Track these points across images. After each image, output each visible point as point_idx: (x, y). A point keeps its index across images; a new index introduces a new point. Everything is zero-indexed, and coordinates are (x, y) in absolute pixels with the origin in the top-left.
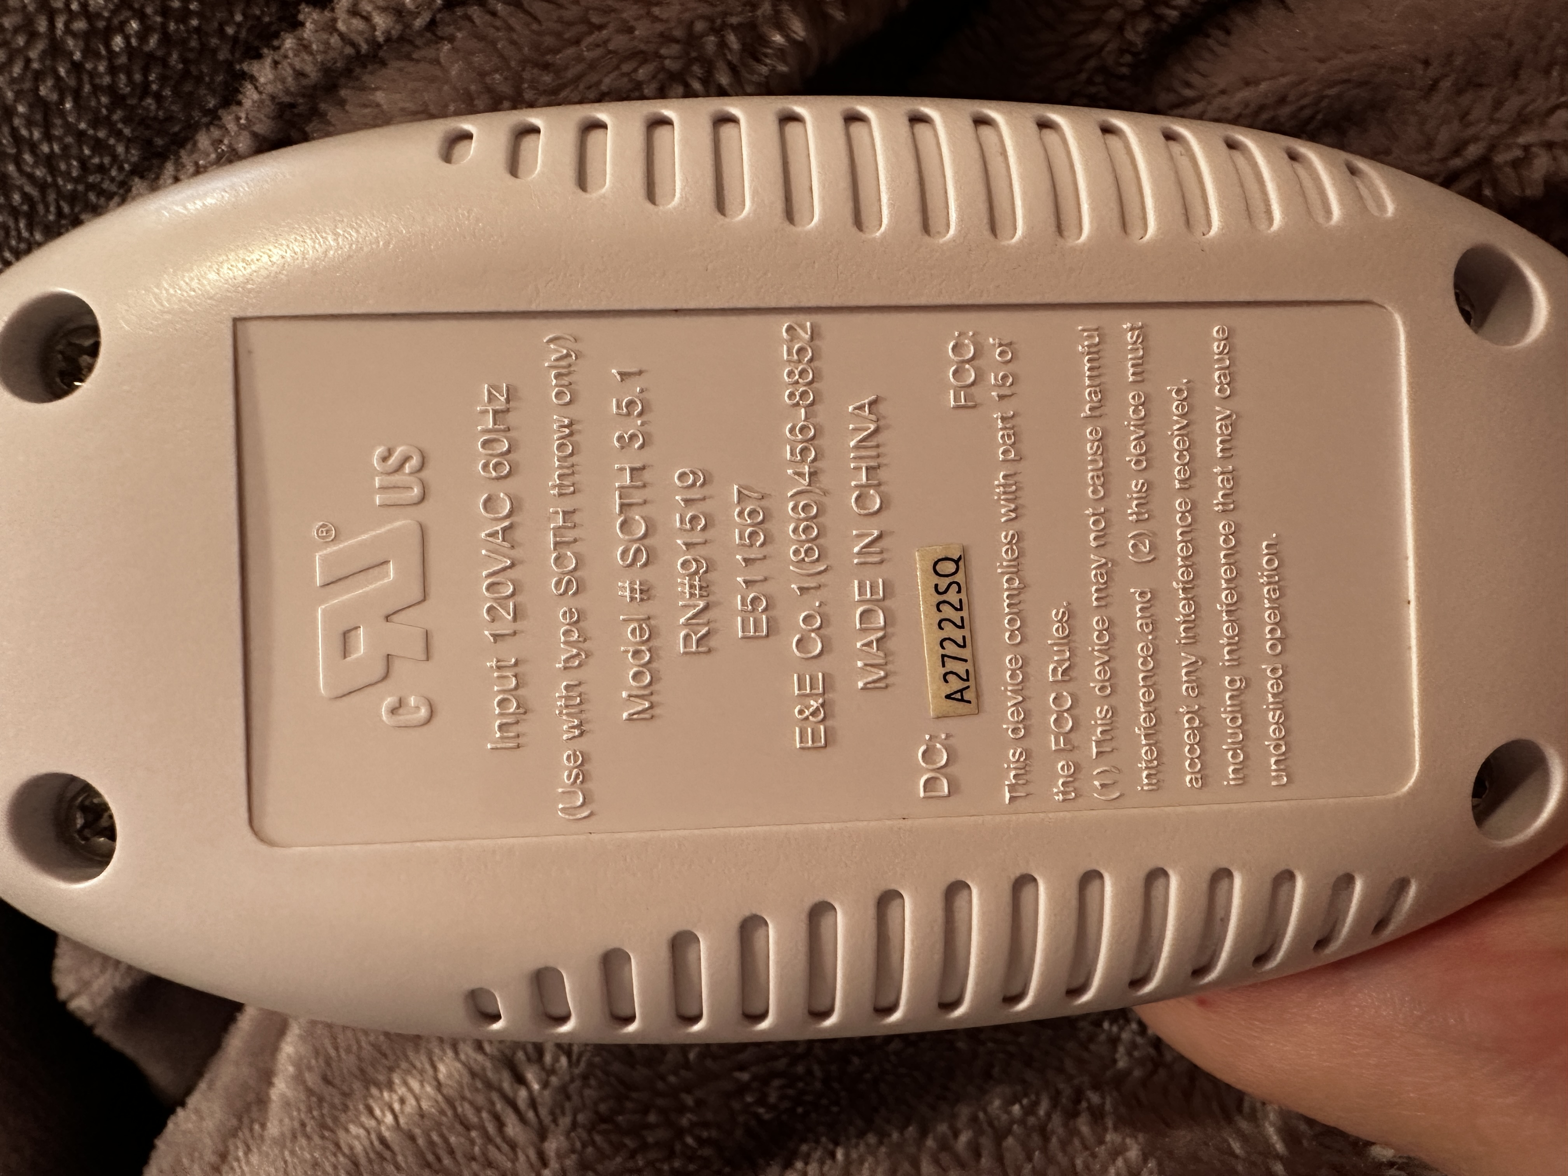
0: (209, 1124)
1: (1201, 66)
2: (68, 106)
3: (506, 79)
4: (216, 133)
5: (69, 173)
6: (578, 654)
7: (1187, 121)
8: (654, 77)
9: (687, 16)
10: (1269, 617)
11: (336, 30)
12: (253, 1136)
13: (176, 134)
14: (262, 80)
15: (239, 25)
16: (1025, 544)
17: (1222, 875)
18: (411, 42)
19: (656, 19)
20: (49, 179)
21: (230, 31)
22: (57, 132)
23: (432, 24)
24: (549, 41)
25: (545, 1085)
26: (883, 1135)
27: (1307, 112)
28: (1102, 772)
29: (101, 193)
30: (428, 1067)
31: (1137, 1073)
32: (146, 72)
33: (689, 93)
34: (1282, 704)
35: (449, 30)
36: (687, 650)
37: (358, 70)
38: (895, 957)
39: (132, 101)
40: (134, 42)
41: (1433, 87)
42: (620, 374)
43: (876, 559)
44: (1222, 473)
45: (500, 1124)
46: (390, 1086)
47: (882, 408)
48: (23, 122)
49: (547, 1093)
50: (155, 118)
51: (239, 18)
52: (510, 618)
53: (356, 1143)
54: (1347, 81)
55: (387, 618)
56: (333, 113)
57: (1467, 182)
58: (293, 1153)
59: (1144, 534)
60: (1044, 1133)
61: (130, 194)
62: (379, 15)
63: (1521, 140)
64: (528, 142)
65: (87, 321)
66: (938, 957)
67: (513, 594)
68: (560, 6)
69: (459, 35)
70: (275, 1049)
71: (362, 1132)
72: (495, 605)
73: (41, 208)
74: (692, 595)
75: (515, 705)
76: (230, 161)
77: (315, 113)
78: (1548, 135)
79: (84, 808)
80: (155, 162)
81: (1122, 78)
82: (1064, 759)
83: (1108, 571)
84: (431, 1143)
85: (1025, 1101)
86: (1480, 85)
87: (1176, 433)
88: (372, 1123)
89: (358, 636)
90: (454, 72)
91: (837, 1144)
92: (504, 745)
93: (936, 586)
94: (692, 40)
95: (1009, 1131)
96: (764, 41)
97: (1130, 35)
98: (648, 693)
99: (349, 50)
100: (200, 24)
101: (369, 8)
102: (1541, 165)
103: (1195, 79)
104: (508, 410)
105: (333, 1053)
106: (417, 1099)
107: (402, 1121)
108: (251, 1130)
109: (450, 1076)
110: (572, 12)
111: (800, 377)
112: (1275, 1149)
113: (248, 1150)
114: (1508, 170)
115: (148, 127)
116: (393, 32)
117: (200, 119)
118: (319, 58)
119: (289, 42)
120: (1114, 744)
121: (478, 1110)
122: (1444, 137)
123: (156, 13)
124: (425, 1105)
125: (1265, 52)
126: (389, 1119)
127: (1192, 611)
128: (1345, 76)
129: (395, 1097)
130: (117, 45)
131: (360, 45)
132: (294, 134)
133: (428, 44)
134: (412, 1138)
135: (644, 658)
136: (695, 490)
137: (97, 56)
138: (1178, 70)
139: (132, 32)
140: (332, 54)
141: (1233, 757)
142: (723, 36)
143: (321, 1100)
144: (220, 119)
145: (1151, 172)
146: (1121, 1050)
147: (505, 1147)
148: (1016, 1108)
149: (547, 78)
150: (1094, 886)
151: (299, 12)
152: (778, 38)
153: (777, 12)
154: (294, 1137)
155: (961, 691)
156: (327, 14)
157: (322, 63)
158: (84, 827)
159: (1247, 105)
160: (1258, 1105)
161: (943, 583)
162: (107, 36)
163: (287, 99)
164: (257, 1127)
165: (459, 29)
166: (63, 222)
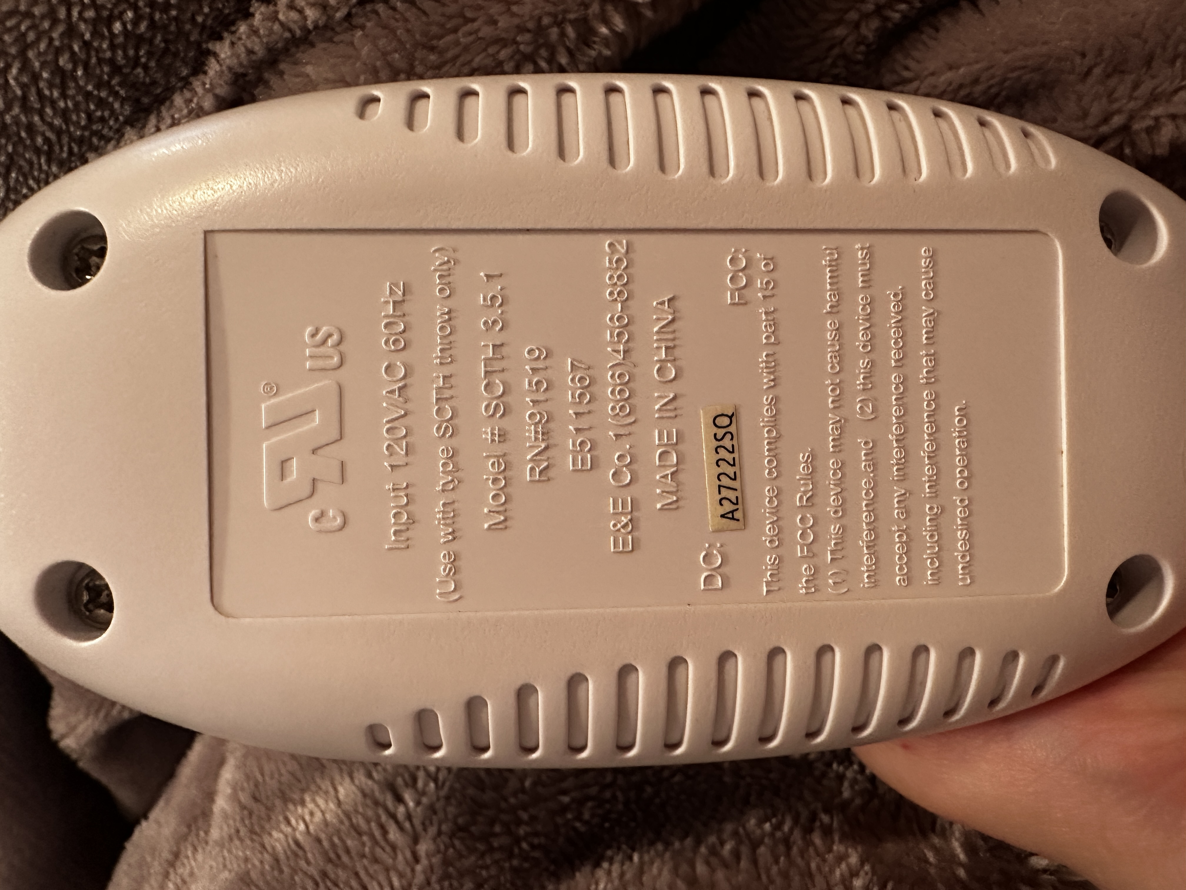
0: (167, 831)
1: (916, 54)
2: (80, 73)
3: (403, 57)
4: (188, 94)
5: (78, 123)
6: (452, 481)
7: (905, 96)
8: (512, 57)
9: (537, 12)
10: (959, 461)
11: (277, 19)
12: (198, 840)
13: (158, 95)
14: (223, 56)
15: (206, 16)
16: (781, 406)
17: (921, 650)
18: (333, 29)
19: (514, 15)
20: (64, 127)
21: (200, 19)
22: (71, 92)
23: (349, 16)
24: (435, 29)
25: (418, 803)
26: (668, 844)
27: (993, 91)
28: (834, 573)
29: (102, 137)
30: (331, 790)
31: (858, 801)
32: (137, 49)
33: (538, 70)
34: (967, 525)
35: (361, 21)
36: (533, 479)
37: (293, 50)
38: (680, 708)
39: (126, 70)
40: (129, 27)
41: (1088, 72)
42: (486, 276)
43: (672, 414)
44: (927, 355)
45: (385, 832)
46: (303, 803)
47: (678, 304)
48: (46, 84)
49: (419, 809)
50: (144, 83)
51: (206, 10)
52: (403, 453)
53: (278, 845)
54: (1024, 67)
55: (314, 451)
56: (274, 81)
57: (1112, 144)
58: (230, 851)
59: (870, 400)
60: (787, 843)
61: (123, 139)
62: (310, 9)
63: (1153, 113)
64: (421, 104)
65: (97, 232)
66: (712, 707)
67: (405, 436)
68: (444, 5)
69: (369, 24)
70: (215, 775)
71: (281, 836)
72: (392, 443)
73: (57, 148)
74: (536, 439)
75: (406, 517)
76: (198, 116)
77: (260, 80)
78: (1172, 110)
79: (88, 588)
80: (142, 115)
81: (858, 62)
82: (806, 563)
83: (841, 426)
84: (333, 845)
85: (774, 820)
86: (1122, 72)
87: (893, 325)
88: (289, 830)
89: (292, 466)
90: (365, 51)
91: (633, 850)
92: (397, 546)
93: (715, 435)
94: (540, 31)
95: (761, 842)
96: (593, 32)
97: (864, 31)
98: (503, 510)
99: (287, 35)
100: (178, 15)
101: (303, 4)
102: (1167, 132)
103: (912, 64)
104: (404, 301)
105: (259, 778)
106: (323, 813)
107: (312, 828)
108: (198, 835)
109: (347, 795)
110: (452, 9)
111: (618, 280)
112: (959, 858)
113: (195, 849)
114: (1144, 135)
115: (137, 90)
116: (320, 22)
117: (176, 83)
118: (265, 40)
119: (243, 28)
120: (843, 553)
121: (368, 821)
122: (1096, 110)
123: (145, 6)
124: (328, 816)
125: (964, 44)
126: (302, 827)
127: (902, 456)
128: (1023, 63)
129: (306, 811)
130: (117, 29)
131: (295, 31)
132: (245, 96)
133: (345, 31)
134: (319, 841)
135: (501, 485)
136: (538, 362)
137: (102, 37)
138: (899, 57)
139: (128, 20)
140: (274, 37)
141: (931, 563)
142: (563, 28)
143: (251, 814)
144: (191, 84)
145: (878, 134)
146: (846, 784)
147: (388, 849)
148: (767, 826)
149: (433, 57)
150: (827, 657)
151: (250, 6)
152: (604, 30)
153: (603, 11)
154: (231, 839)
155: (732, 512)
156: (271, 8)
157: (267, 43)
158: (89, 602)
159: (950, 84)
160: (947, 826)
161: (720, 432)
162: (109, 23)
163: (241, 70)
164: (202, 834)
165: (369, 21)
166: (73, 159)
